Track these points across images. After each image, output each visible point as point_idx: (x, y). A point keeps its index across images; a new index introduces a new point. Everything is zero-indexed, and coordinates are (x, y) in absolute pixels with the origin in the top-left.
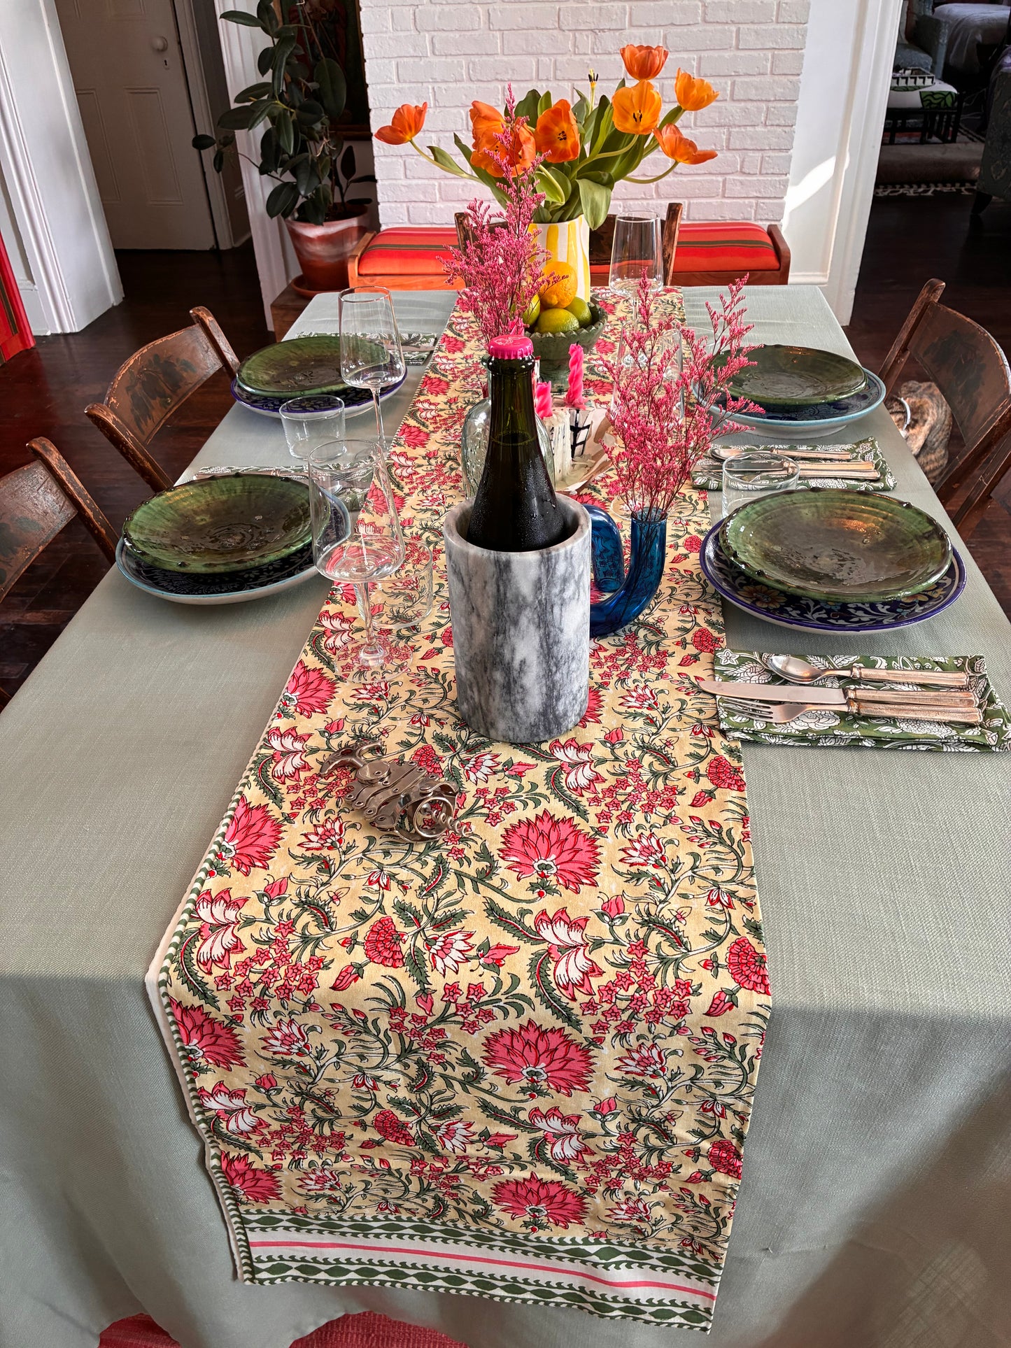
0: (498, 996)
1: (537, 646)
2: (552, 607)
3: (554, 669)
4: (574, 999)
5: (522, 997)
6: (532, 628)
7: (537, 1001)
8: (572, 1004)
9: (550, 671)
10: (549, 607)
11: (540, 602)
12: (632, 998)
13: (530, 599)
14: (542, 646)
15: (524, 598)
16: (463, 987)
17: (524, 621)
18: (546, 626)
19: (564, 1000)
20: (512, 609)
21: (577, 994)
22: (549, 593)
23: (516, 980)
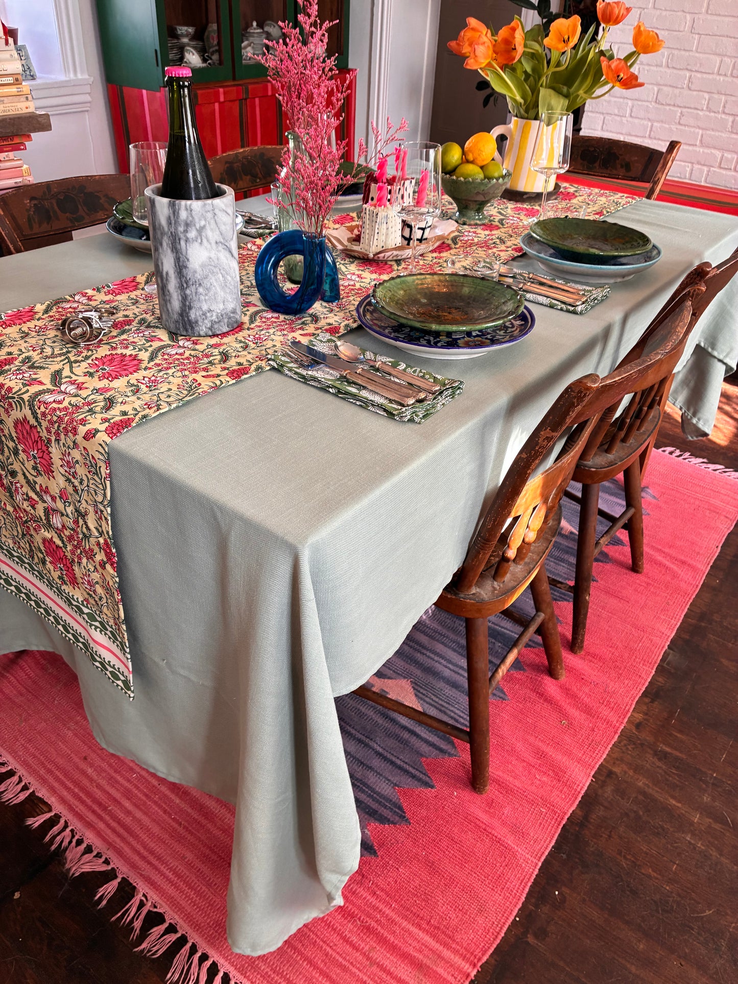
0: (15, 396)
1: (173, 265)
2: (179, 239)
3: (185, 285)
4: (39, 408)
5: (23, 399)
6: (169, 251)
7: (27, 403)
8: (38, 411)
9: (183, 285)
10: (177, 239)
11: (171, 233)
12: (59, 417)
13: (166, 229)
14: (175, 265)
15: (163, 228)
16: (6, 387)
17: (164, 244)
18: (177, 252)
19: (36, 407)
20: (159, 233)
21: (42, 406)
22: (176, 229)
23: (28, 391)
